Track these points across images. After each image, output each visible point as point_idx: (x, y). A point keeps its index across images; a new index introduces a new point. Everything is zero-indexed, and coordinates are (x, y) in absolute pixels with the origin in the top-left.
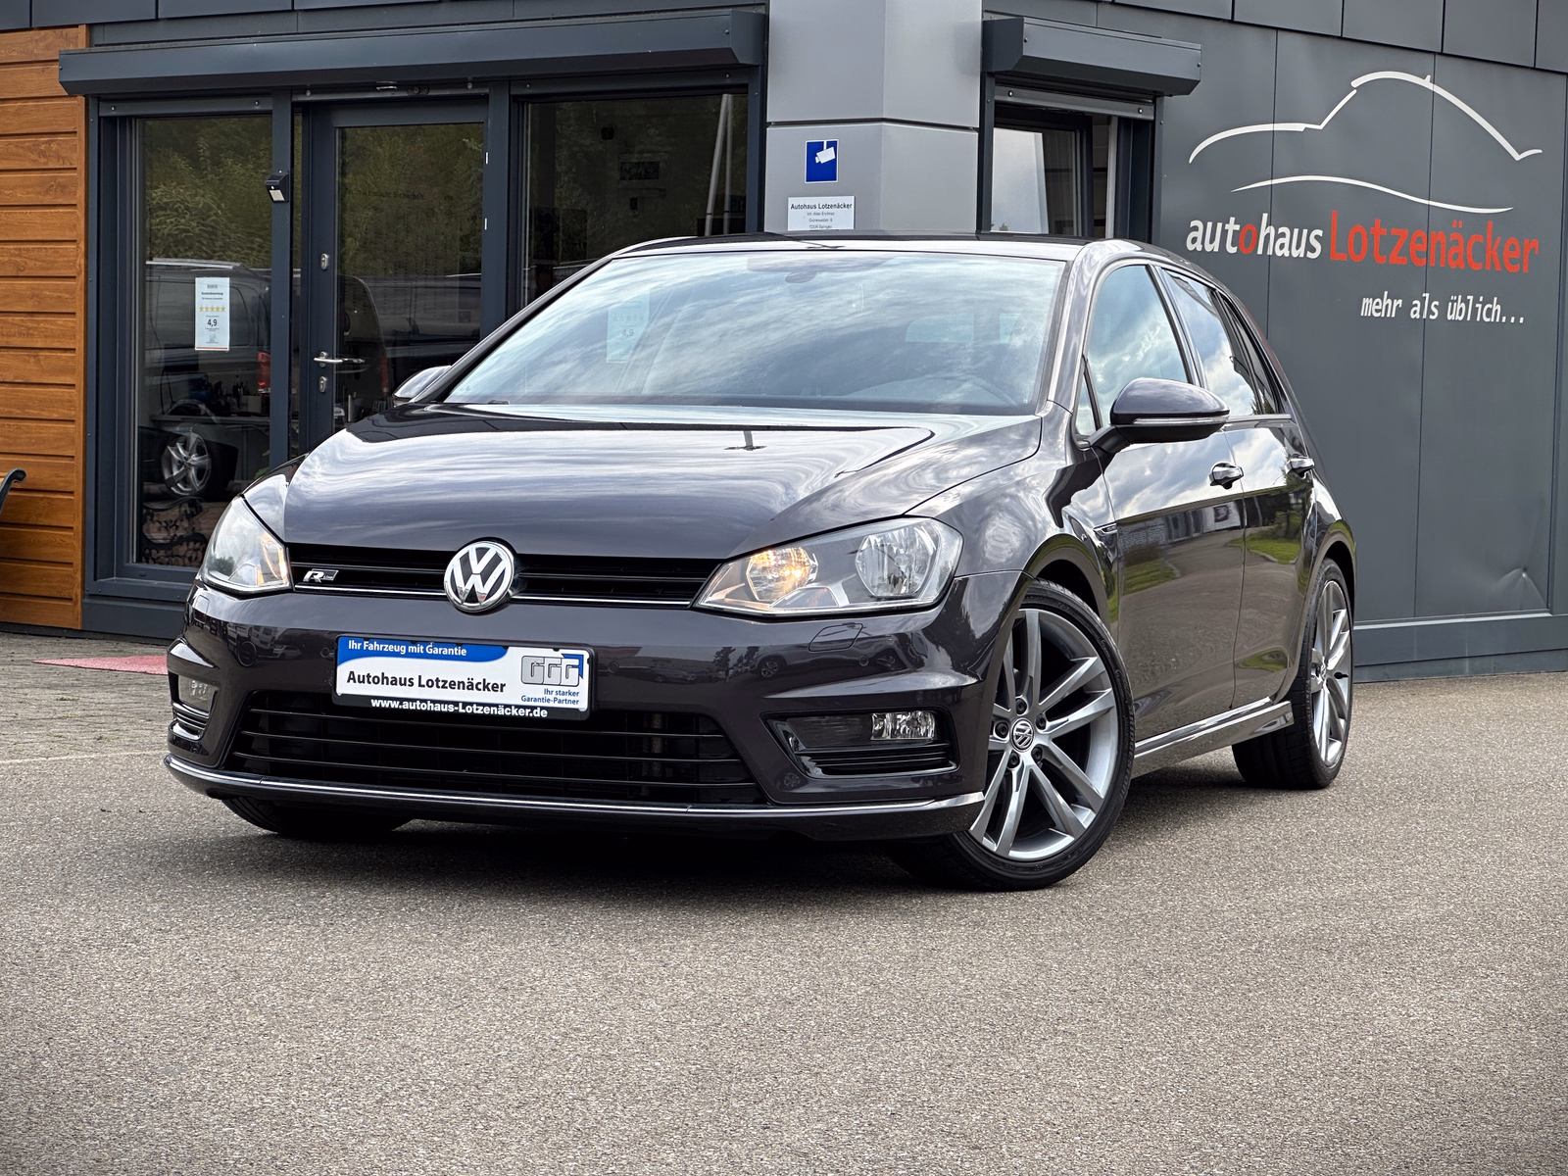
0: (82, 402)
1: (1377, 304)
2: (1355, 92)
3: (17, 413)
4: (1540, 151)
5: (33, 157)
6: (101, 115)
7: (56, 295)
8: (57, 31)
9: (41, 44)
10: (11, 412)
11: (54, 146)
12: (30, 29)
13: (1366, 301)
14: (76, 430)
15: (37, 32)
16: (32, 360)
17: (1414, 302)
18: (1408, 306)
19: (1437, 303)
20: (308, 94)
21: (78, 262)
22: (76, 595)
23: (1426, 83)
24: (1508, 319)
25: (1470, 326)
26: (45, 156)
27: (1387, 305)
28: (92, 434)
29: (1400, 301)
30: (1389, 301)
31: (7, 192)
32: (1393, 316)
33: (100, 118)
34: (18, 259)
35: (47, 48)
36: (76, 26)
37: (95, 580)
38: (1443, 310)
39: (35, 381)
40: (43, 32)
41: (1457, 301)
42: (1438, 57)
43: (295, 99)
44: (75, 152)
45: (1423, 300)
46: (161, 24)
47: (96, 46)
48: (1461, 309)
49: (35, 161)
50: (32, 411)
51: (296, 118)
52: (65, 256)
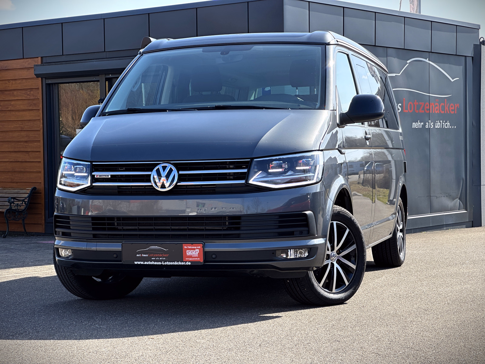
0: (43, 167)
1: (417, 124)
2: (408, 64)
3: (23, 170)
4: (458, 79)
5: (26, 96)
6: (46, 83)
7: (34, 136)
8: (32, 59)
9: (27, 63)
10: (21, 170)
11: (32, 92)
12: (23, 58)
13: (414, 123)
14: (42, 175)
15: (25, 60)
16: (27, 155)
17: (427, 123)
18: (425, 124)
19: (432, 123)
20: (110, 75)
21: (40, 126)
22: (43, 223)
23: (427, 61)
24: (452, 127)
25: (442, 130)
26: (29, 95)
27: (419, 124)
28: (46, 176)
29: (423, 123)
30: (420, 123)
31: (17, 106)
32: (421, 127)
33: (46, 84)
34: (22, 126)
35: (29, 64)
36: (38, 57)
37: (49, 218)
38: (434, 125)
39: (28, 161)
40: (27, 60)
41: (438, 122)
42: (430, 53)
43: (106, 77)
44: (39, 95)
45: (429, 123)
46: (64, 56)
47: (44, 63)
48: (439, 125)
49: (26, 97)
50: (27, 170)
51: (107, 82)
52: (36, 124)
